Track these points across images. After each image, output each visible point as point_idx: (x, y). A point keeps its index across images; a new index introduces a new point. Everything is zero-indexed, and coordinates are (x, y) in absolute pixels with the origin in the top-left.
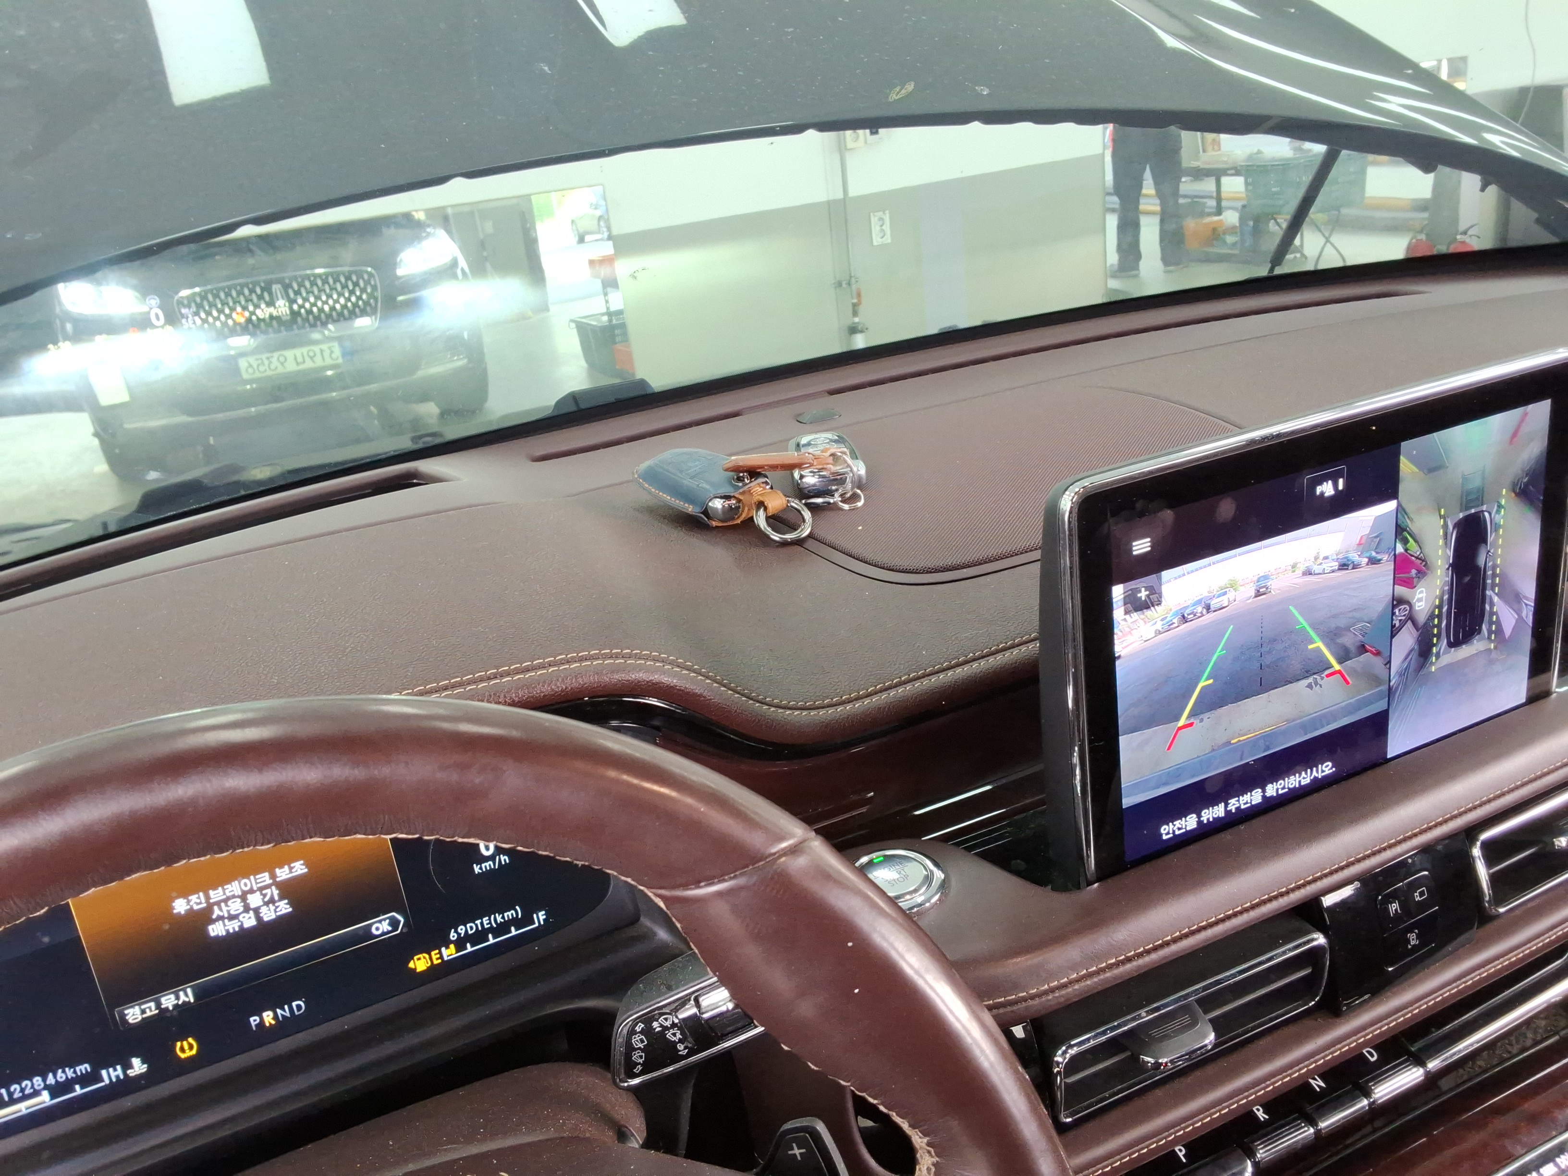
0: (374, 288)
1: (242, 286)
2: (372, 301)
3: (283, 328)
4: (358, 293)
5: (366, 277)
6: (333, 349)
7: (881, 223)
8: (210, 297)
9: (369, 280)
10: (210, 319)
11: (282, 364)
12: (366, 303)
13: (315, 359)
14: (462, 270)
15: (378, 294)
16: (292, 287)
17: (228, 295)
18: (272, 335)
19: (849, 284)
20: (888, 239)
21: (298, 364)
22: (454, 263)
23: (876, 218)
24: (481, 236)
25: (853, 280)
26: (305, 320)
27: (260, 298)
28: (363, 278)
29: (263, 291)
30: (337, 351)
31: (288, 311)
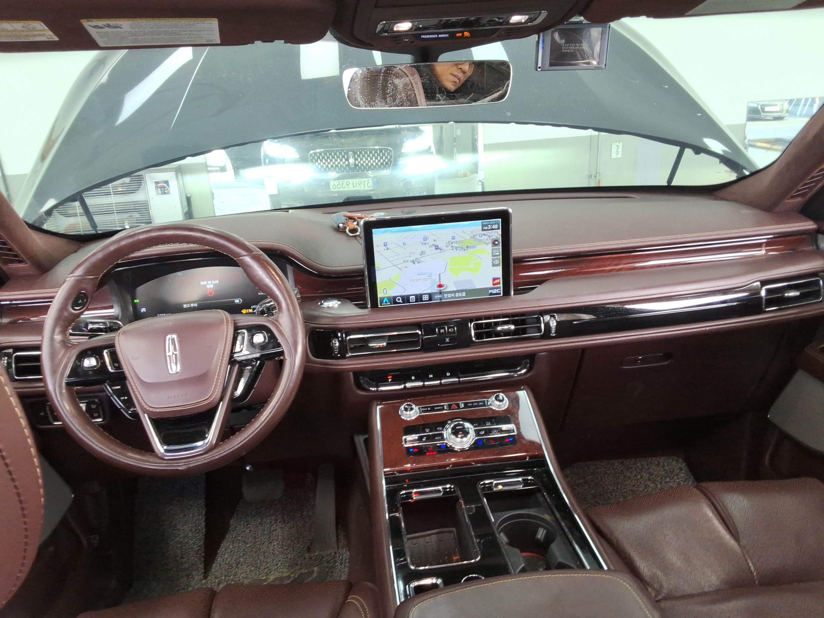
0: (391, 156)
1: (337, 151)
2: (389, 162)
3: (350, 171)
4: (384, 158)
5: (388, 152)
7: (617, 148)
8: (323, 155)
10: (322, 164)
11: (347, 185)
12: (387, 163)
13: (361, 185)
14: (433, 151)
15: (392, 160)
16: (357, 154)
17: (330, 154)
18: (345, 173)
19: (595, 176)
20: (620, 156)
21: (354, 187)
22: (430, 148)
23: (615, 145)
25: (598, 175)
26: (360, 168)
27: (343, 157)
28: (387, 152)
29: (345, 154)
30: (371, 183)
31: (353, 163)
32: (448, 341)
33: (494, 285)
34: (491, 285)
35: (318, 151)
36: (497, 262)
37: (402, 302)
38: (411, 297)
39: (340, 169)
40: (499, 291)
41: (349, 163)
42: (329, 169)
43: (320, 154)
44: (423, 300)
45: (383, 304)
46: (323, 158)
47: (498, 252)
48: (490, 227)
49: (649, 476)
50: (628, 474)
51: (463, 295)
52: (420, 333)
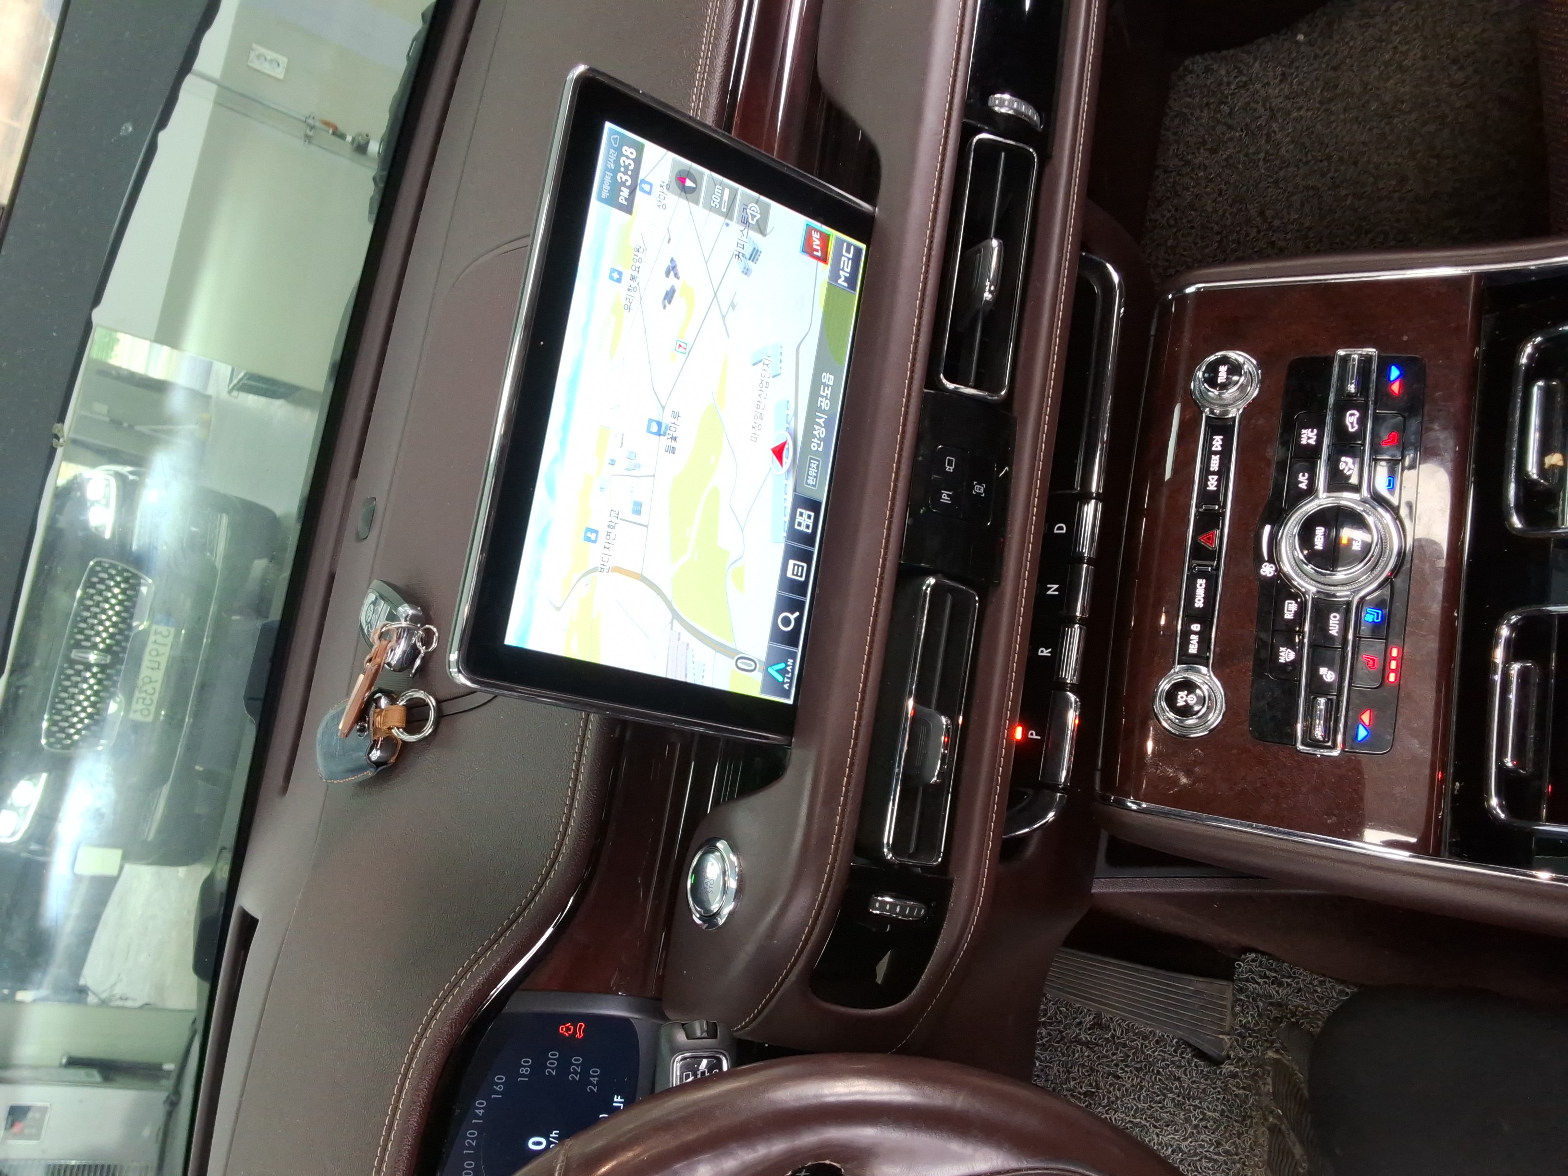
0: (113, 566)
1: (59, 683)
2: (125, 574)
3: (118, 667)
4: (112, 583)
5: (98, 569)
6: (158, 631)
7: (262, 59)
8: (58, 717)
9: (103, 567)
11: (152, 682)
12: (126, 581)
13: (160, 652)
14: (131, 473)
15: (121, 566)
16: (80, 640)
17: (62, 701)
18: (120, 679)
21: (158, 669)
22: (119, 476)
23: (256, 61)
24: (107, 419)
25: (311, 121)
26: (118, 643)
27: (78, 673)
28: (99, 572)
29: (72, 668)
30: (163, 629)
31: (101, 653)
32: (982, 491)
33: (824, 259)
34: (825, 270)
35: (45, 725)
36: (754, 210)
37: (797, 614)
38: (789, 574)
39: (106, 689)
40: (848, 251)
41: (97, 665)
42: (98, 713)
43: (53, 723)
44: (810, 531)
45: (786, 686)
46: (66, 719)
47: (723, 191)
48: (625, 177)
49: (1205, 150)
50: (1188, 196)
51: (831, 383)
52: (932, 581)
